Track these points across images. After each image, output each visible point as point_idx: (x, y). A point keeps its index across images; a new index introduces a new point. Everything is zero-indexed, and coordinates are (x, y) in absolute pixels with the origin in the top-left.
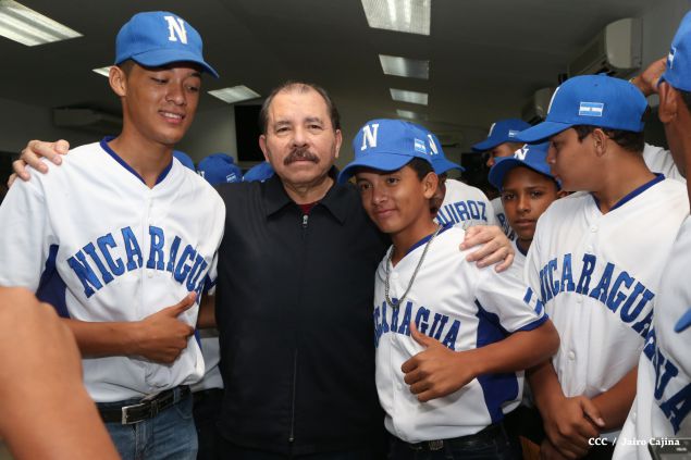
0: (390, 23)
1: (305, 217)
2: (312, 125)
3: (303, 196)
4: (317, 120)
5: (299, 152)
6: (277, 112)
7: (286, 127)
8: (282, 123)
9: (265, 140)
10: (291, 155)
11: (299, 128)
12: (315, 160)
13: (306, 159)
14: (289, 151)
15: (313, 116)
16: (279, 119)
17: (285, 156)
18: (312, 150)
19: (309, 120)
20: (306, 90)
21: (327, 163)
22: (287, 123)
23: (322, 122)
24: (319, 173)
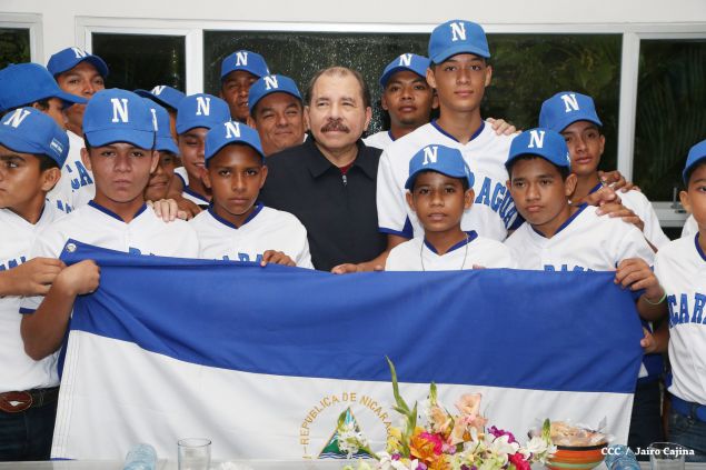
2: (345, 102)
3: (337, 158)
4: (351, 99)
5: (334, 124)
6: (320, 90)
7: (325, 101)
8: (322, 99)
9: (309, 111)
10: (327, 125)
11: (335, 105)
12: (346, 130)
13: (339, 130)
14: (326, 122)
15: (347, 96)
16: (320, 96)
17: (322, 126)
18: (345, 123)
19: (344, 99)
20: (344, 73)
21: (355, 134)
22: (327, 100)
23: (353, 101)
24: (348, 142)
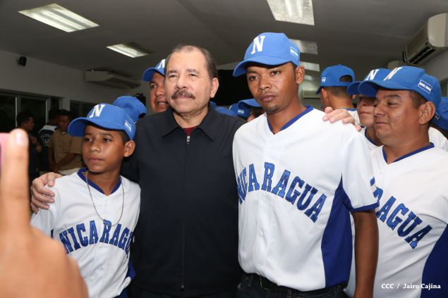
1: (189, 137)
2: (192, 74)
3: (187, 121)
4: (195, 71)
5: (179, 93)
6: (171, 64)
7: (174, 74)
11: (182, 76)
12: (192, 97)
13: (185, 97)
14: (175, 91)
15: (193, 68)
16: (170, 69)
17: (172, 94)
18: (189, 91)
19: (189, 71)
20: (190, 50)
21: (202, 100)
22: (175, 72)
23: (198, 73)
24: (195, 106)
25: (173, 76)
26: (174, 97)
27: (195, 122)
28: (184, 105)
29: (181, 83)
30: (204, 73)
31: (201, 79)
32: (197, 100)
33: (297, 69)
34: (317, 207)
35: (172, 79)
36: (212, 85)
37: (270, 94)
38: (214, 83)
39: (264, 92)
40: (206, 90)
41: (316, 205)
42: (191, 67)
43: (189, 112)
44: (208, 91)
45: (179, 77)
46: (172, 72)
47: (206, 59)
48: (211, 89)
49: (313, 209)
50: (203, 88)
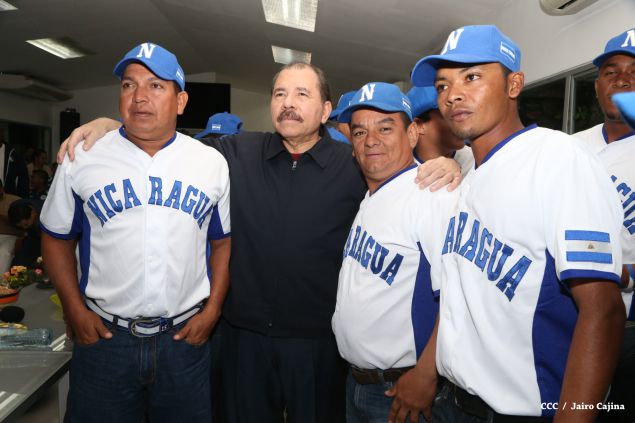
0: (282, 20)
1: (295, 163)
2: (302, 93)
3: (294, 147)
4: (305, 90)
5: (287, 113)
6: (279, 81)
7: (282, 92)
10: (282, 115)
11: (291, 95)
12: (299, 119)
13: (292, 118)
16: (278, 87)
17: (279, 115)
18: (298, 112)
19: (299, 89)
21: (310, 124)
22: (283, 90)
23: (309, 92)
24: (303, 131)
25: (280, 95)
26: (280, 119)
27: (303, 148)
28: (289, 129)
29: (289, 102)
30: (316, 94)
31: (312, 100)
32: (305, 123)
33: (511, 76)
34: (514, 277)
35: (280, 98)
36: (323, 108)
37: (464, 109)
38: (326, 107)
39: (454, 106)
40: (316, 113)
41: (511, 272)
42: (301, 85)
43: (296, 137)
44: (319, 115)
45: (286, 96)
46: (279, 90)
47: (320, 79)
48: (323, 113)
49: (507, 279)
50: (314, 110)
